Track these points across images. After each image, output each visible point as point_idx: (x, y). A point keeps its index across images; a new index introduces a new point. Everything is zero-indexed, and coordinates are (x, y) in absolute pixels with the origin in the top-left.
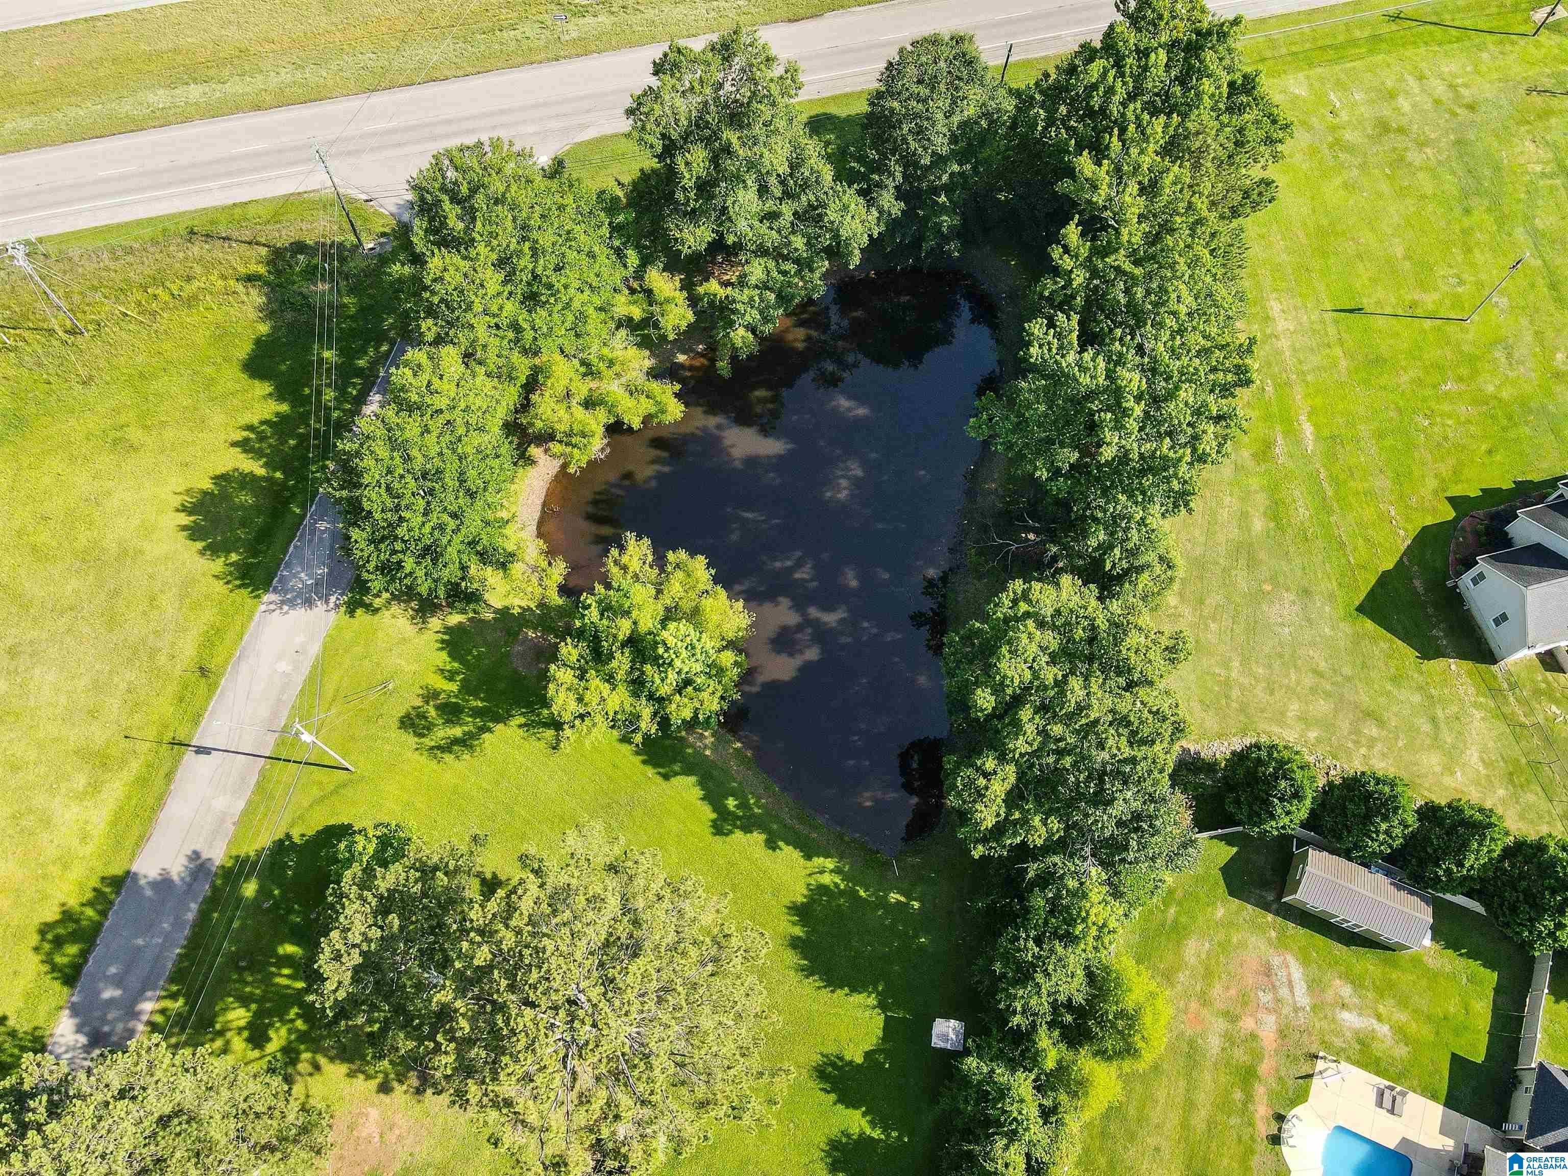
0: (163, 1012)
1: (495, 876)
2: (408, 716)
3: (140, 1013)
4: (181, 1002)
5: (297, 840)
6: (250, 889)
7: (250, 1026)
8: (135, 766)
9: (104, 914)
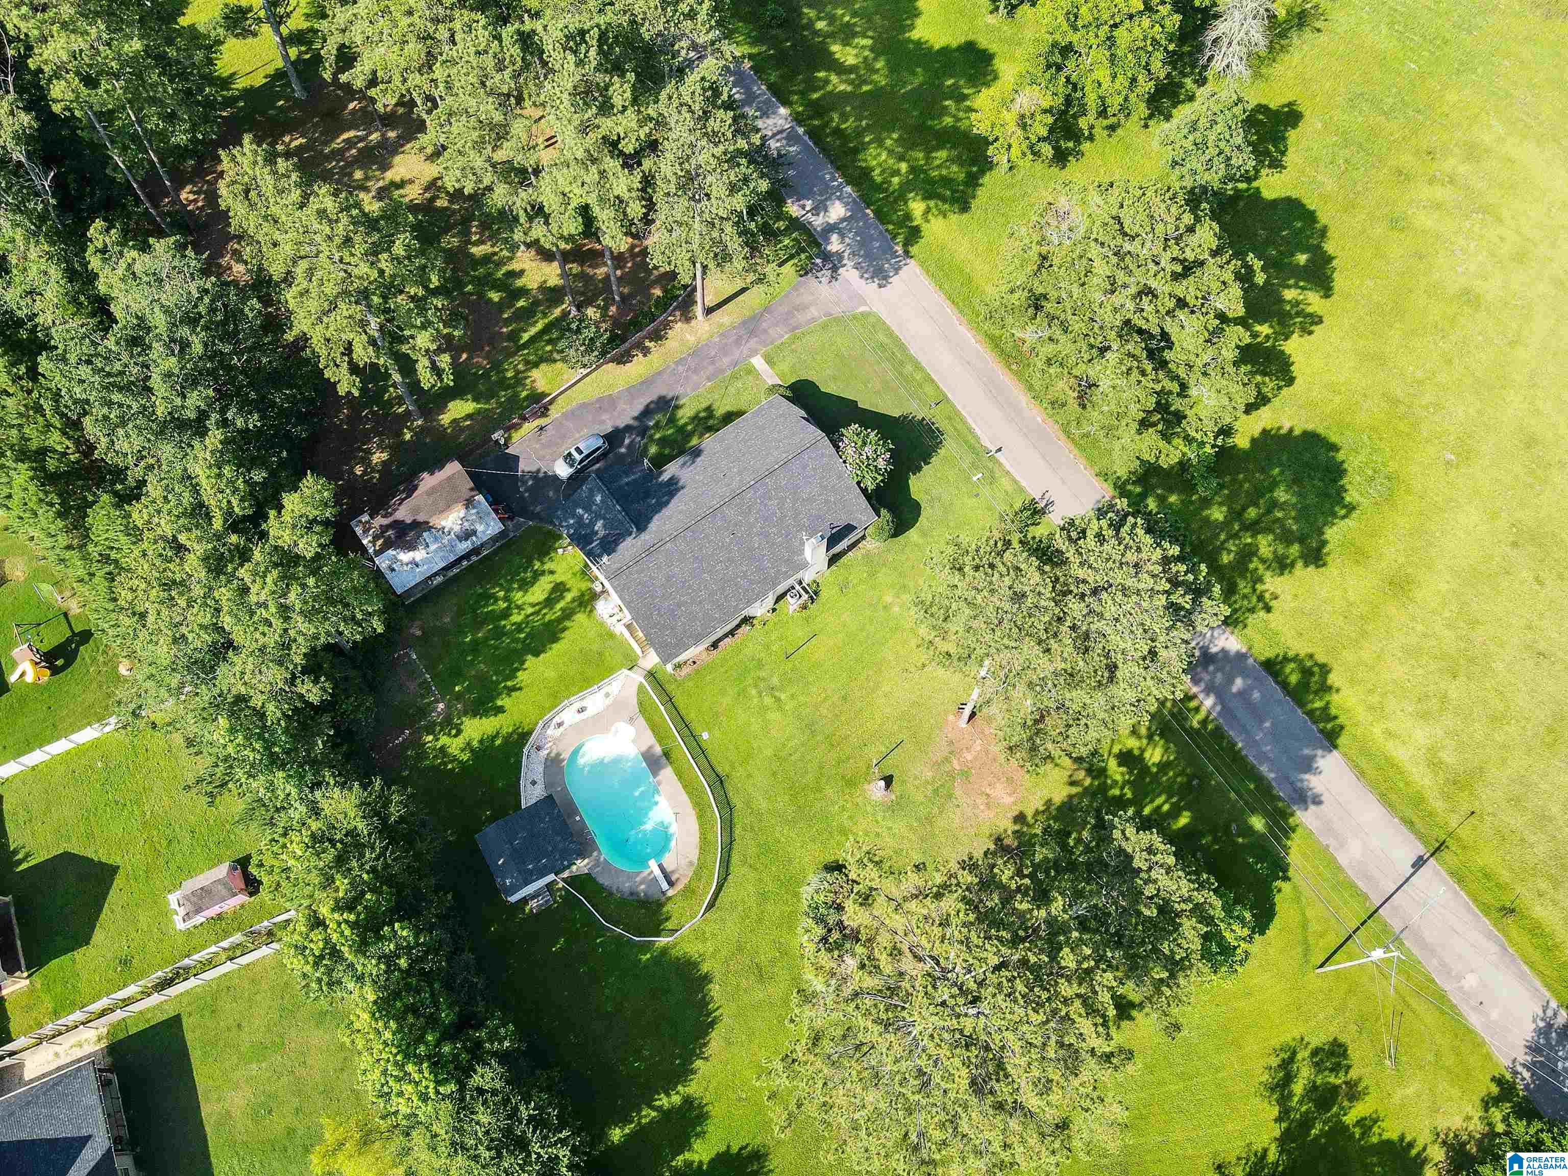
0: (1197, 710)
1: (1131, 1018)
2: (1344, 1054)
3: (1208, 695)
4: (1195, 724)
5: (1278, 883)
6: (1258, 823)
7: (1140, 759)
8: (1438, 805)
9: (1310, 713)
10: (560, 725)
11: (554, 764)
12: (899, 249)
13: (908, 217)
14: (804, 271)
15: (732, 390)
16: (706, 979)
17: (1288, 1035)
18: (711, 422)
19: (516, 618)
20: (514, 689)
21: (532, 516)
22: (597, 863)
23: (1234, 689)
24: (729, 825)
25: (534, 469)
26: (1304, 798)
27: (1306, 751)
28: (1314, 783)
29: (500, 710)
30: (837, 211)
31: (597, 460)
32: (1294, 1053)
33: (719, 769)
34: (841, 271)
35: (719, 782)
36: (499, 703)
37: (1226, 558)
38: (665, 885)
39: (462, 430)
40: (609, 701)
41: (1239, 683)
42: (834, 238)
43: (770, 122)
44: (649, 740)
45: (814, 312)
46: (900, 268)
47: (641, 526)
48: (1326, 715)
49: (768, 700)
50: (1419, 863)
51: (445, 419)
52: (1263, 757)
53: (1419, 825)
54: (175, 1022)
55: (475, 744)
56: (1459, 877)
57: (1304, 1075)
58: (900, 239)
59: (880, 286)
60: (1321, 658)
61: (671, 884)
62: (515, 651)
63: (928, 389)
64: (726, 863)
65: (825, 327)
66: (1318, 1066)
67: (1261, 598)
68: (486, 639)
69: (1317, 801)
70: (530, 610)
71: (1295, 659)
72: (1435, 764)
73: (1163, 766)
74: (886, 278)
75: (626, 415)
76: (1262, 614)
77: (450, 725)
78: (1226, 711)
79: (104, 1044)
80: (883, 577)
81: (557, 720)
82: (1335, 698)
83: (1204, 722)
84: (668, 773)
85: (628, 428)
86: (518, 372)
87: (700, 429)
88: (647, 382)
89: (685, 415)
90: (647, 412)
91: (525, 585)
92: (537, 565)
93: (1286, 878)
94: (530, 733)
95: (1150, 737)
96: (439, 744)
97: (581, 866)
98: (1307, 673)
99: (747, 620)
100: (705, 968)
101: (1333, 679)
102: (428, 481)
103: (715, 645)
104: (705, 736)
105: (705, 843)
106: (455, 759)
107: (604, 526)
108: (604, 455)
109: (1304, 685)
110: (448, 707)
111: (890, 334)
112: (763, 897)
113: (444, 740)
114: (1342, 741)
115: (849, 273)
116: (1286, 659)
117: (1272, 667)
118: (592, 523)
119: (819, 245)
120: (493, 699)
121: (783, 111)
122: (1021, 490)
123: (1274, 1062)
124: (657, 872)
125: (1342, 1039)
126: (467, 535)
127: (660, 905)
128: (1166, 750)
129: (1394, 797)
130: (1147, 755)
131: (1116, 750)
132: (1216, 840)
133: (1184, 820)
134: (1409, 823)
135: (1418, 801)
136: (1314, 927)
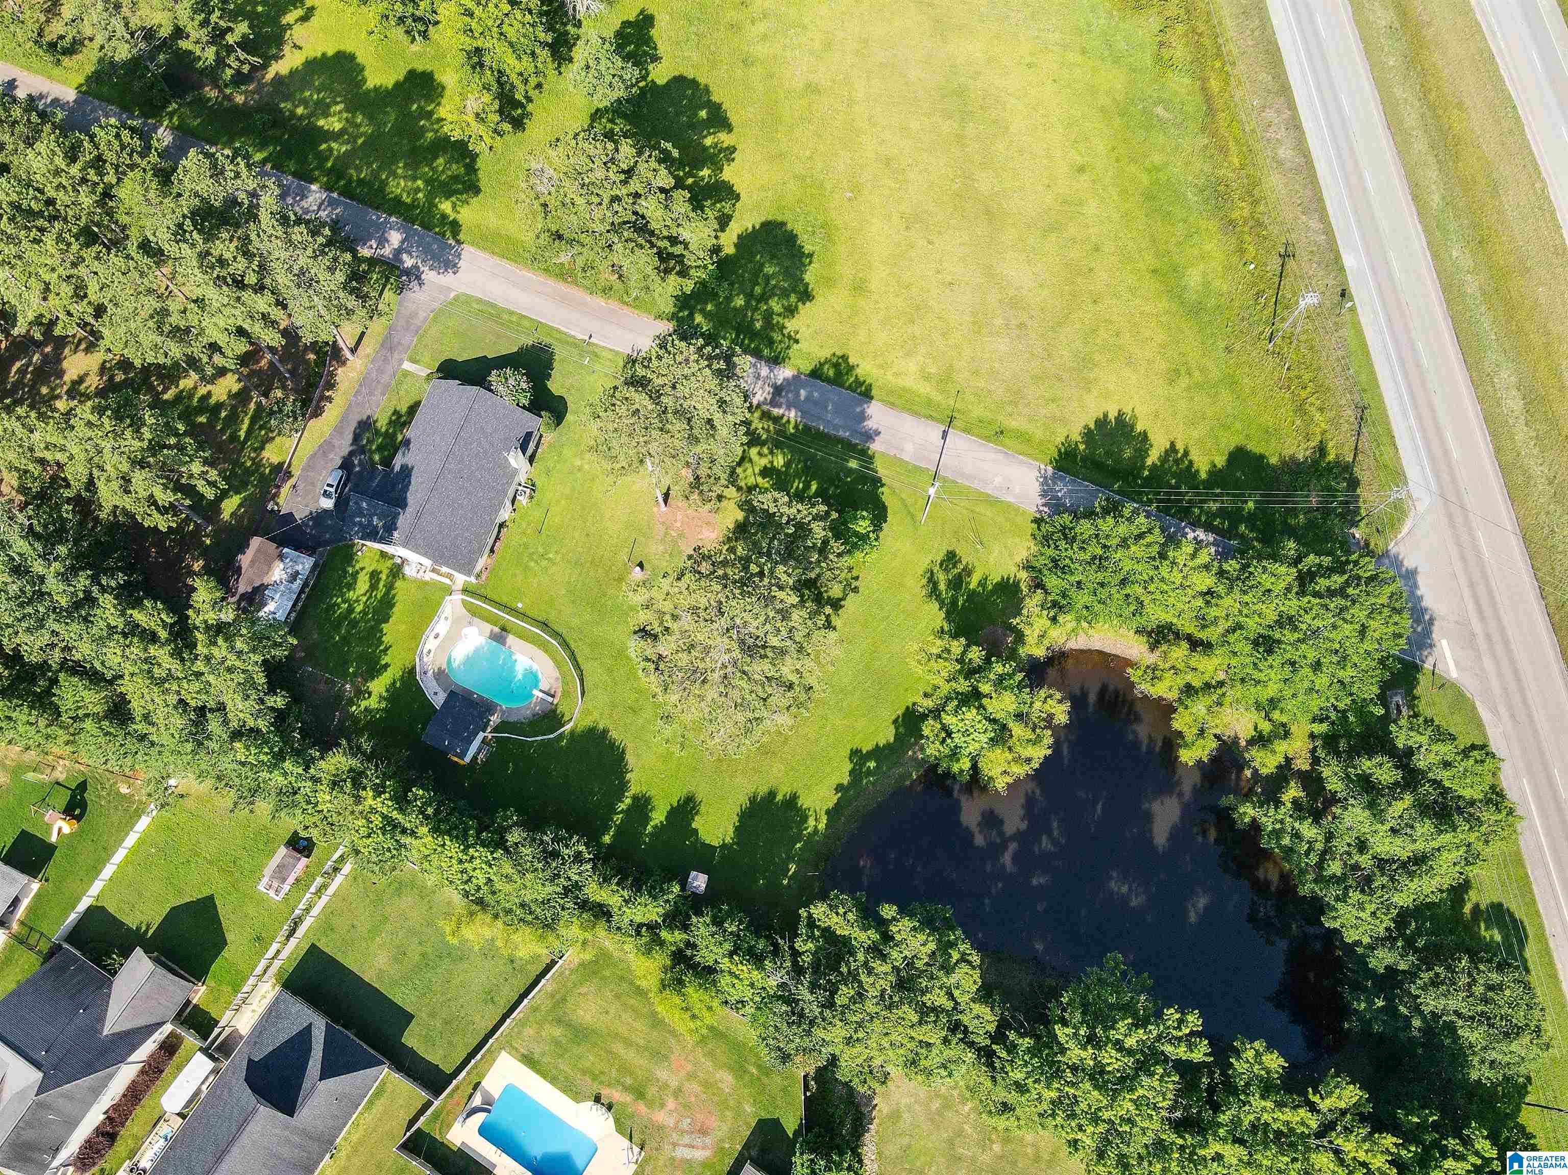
2: (955, 555)
3: (789, 410)
5: (880, 490)
7: (773, 468)
10: (429, 652)
11: (441, 676)
12: (451, 242)
13: (444, 216)
14: (400, 289)
15: (402, 393)
16: (605, 732)
17: (923, 563)
18: (403, 419)
19: (359, 608)
20: (386, 649)
21: (326, 543)
22: (503, 712)
23: (802, 398)
24: (565, 644)
25: (307, 513)
26: (870, 436)
27: (858, 410)
28: (871, 424)
29: (387, 666)
30: (395, 238)
31: (345, 485)
32: (932, 572)
33: (540, 619)
34: (423, 276)
35: (544, 625)
36: (383, 662)
37: (758, 325)
38: (550, 699)
39: (242, 516)
40: (449, 622)
41: (803, 393)
42: (405, 256)
43: (310, 199)
44: (488, 628)
45: (422, 315)
46: (460, 254)
47: (403, 504)
48: (859, 383)
49: (544, 563)
50: (945, 435)
51: (226, 515)
52: (836, 427)
53: (934, 414)
54: (313, 949)
55: (385, 694)
56: (967, 431)
57: (942, 578)
58: (448, 234)
59: (455, 273)
60: (839, 353)
61: (553, 696)
62: (372, 627)
63: (526, 323)
64: (577, 666)
65: (435, 319)
66: (947, 570)
67: (790, 337)
68: (348, 632)
69: (877, 433)
70: (364, 599)
71: (827, 361)
72: (927, 378)
73: (788, 464)
74: (455, 265)
75: (344, 446)
76: (795, 346)
77: (361, 693)
78: (804, 413)
79: (278, 988)
80: (567, 452)
81: (425, 651)
82: (858, 371)
83: (796, 427)
84: (511, 639)
85: (351, 454)
86: (253, 459)
87: (398, 428)
88: (344, 418)
89: (382, 424)
90: (357, 438)
91: (351, 586)
92: (350, 570)
93: (883, 485)
94: (414, 668)
95: (771, 453)
96: (362, 707)
97: (495, 719)
98: (836, 366)
99: (502, 525)
100: (601, 727)
101: (852, 361)
102: (245, 560)
103: (492, 551)
104: (520, 605)
105: (558, 665)
106: (378, 710)
107: (379, 519)
108: (347, 480)
109: (839, 374)
110: (352, 684)
111: (480, 301)
112: (610, 671)
113: (364, 704)
114: (874, 393)
115: (429, 276)
116: (822, 365)
117: (816, 374)
118: (370, 522)
119: (398, 268)
120: (378, 662)
121: (314, 187)
122: (617, 353)
123: (924, 581)
124: (541, 695)
125: (950, 549)
126: (294, 577)
127: (554, 711)
128: (784, 453)
129: (915, 408)
130: (775, 464)
131: (757, 471)
132: (837, 487)
133: (814, 487)
134: (931, 417)
135: (929, 402)
136: (909, 501)
